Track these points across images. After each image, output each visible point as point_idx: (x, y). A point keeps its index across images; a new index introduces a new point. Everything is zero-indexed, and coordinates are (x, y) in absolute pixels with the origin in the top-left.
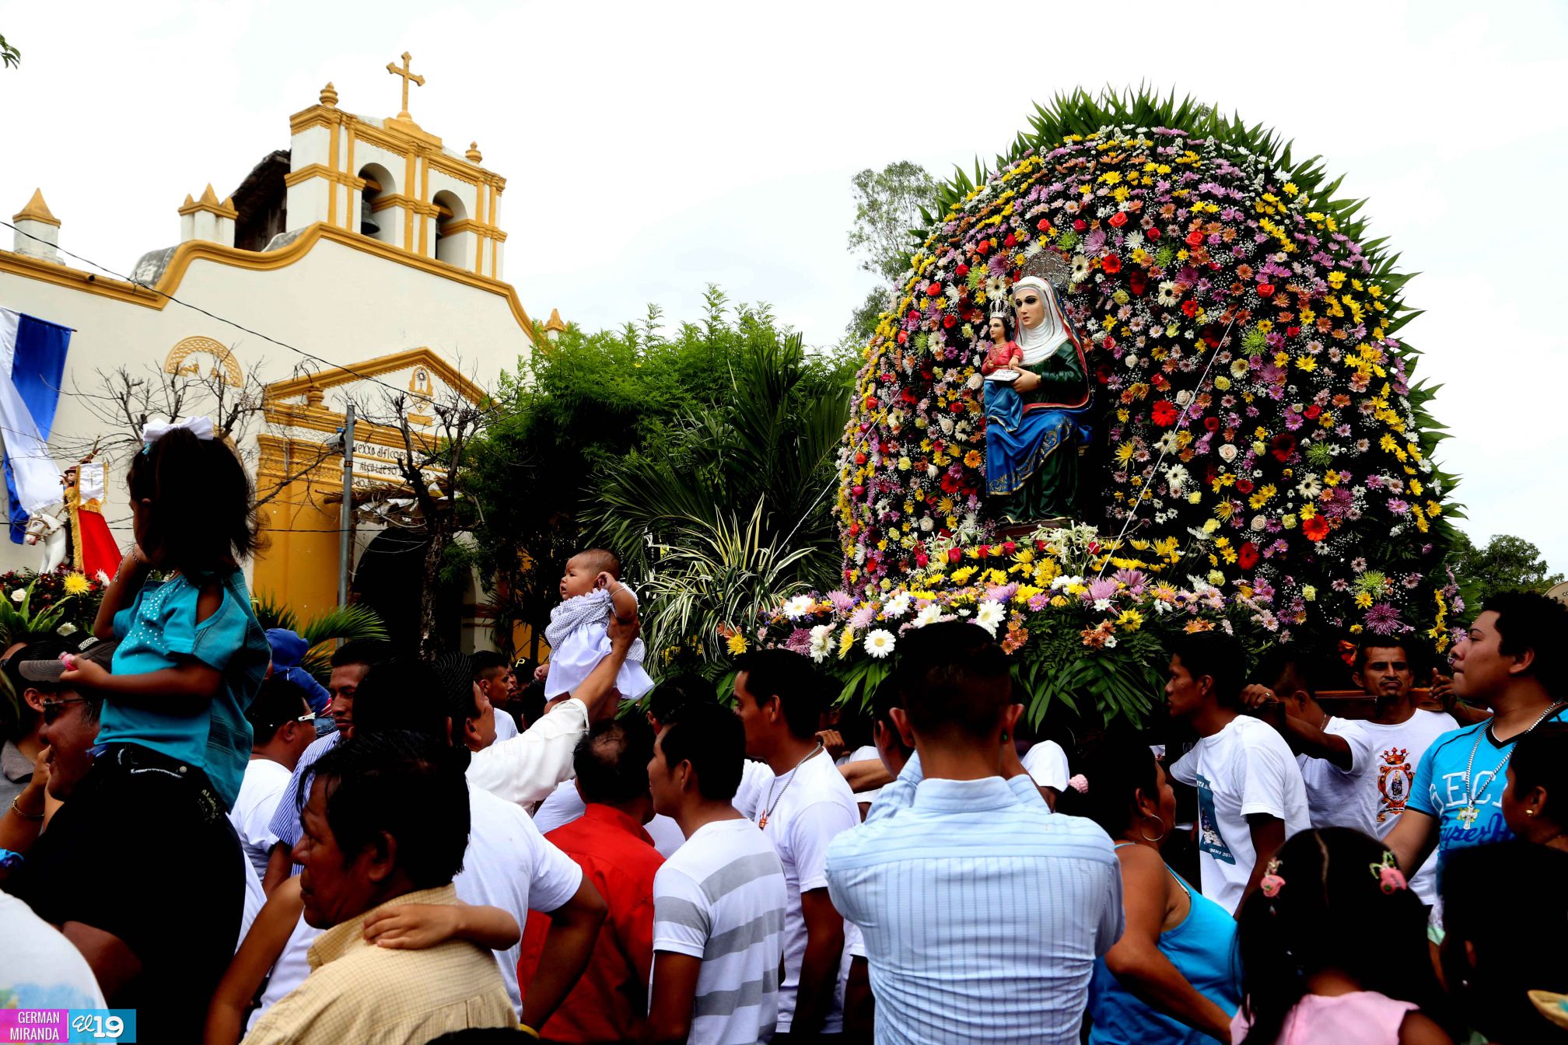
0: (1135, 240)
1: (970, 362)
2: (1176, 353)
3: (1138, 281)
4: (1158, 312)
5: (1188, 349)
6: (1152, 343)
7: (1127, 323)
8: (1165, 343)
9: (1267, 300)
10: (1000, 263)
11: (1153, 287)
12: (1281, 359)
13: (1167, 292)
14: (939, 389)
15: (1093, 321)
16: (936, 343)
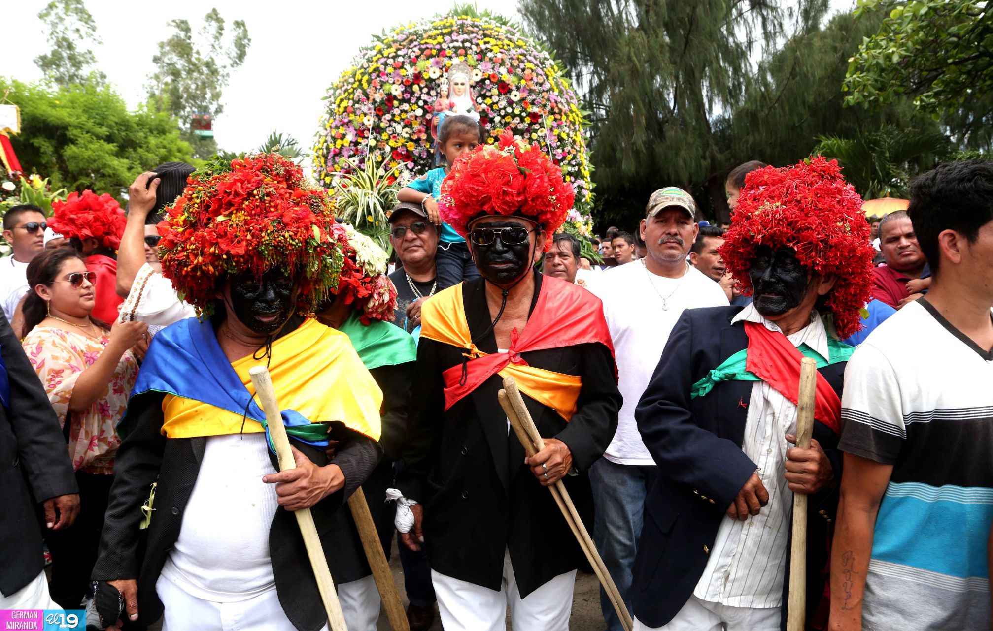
0: (503, 70)
1: (416, 103)
2: (517, 120)
3: (504, 88)
4: (510, 103)
5: (522, 120)
6: (507, 114)
7: (497, 103)
8: (514, 116)
9: (552, 108)
10: (437, 63)
11: (509, 91)
12: (556, 132)
13: (515, 96)
14: (396, 111)
15: (480, 98)
16: (397, 90)
